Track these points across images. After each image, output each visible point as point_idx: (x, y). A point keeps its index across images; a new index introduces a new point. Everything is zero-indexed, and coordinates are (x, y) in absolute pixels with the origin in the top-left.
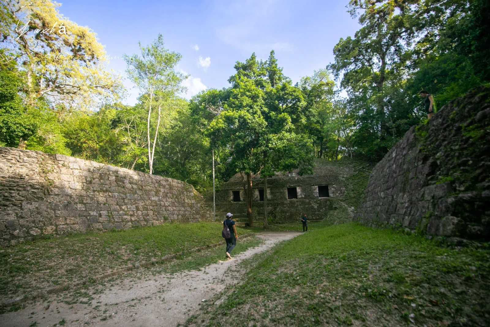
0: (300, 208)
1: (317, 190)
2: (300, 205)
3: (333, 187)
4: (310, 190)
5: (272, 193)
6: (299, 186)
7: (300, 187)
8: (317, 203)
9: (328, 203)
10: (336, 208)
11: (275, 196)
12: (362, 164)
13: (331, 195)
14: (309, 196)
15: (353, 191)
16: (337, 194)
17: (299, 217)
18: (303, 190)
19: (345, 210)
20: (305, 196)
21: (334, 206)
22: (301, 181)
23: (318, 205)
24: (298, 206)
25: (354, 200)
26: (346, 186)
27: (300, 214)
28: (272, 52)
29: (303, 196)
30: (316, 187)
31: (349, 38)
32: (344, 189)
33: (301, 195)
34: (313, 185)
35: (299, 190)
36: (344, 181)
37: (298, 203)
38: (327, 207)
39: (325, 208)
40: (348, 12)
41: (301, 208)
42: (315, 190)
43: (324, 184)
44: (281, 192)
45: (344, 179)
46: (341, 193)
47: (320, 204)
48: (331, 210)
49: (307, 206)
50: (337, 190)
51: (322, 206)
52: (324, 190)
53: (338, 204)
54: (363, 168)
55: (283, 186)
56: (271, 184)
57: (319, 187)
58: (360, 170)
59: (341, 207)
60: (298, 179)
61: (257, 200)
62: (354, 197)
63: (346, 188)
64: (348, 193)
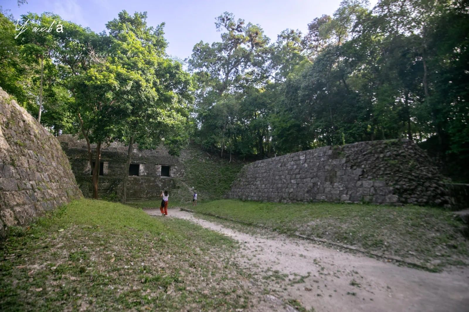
0: (144, 185)
1: (160, 170)
2: (145, 183)
3: (175, 168)
4: (153, 169)
5: (110, 167)
6: (142, 163)
7: (144, 165)
8: (162, 182)
9: (172, 182)
10: (179, 187)
11: (114, 171)
12: (197, 151)
13: (172, 175)
14: (151, 173)
15: (191, 173)
16: (177, 175)
17: (144, 194)
18: (146, 168)
19: (186, 189)
20: (148, 174)
21: (177, 185)
22: (146, 159)
23: (162, 183)
24: (142, 183)
25: (192, 181)
26: (185, 168)
27: (144, 192)
28: (163, 24)
29: (146, 174)
30: (159, 166)
31: (207, 44)
32: (184, 170)
33: (143, 172)
34: (157, 165)
35: (141, 167)
36: (183, 164)
37: (143, 181)
38: (171, 186)
39: (169, 187)
40: (216, 23)
41: (146, 186)
42: (158, 169)
43: (167, 164)
44: (121, 168)
45: (183, 162)
46: (181, 174)
47: (164, 183)
48: (174, 188)
49: (151, 184)
50: (177, 171)
51: (167, 185)
52: (166, 170)
53: (180, 184)
54: (198, 155)
55: (125, 161)
56: (110, 158)
57: (162, 166)
58: (195, 156)
59: (183, 186)
60: (142, 156)
61: (89, 174)
62: (192, 179)
63: (186, 170)
64: (187, 175)
